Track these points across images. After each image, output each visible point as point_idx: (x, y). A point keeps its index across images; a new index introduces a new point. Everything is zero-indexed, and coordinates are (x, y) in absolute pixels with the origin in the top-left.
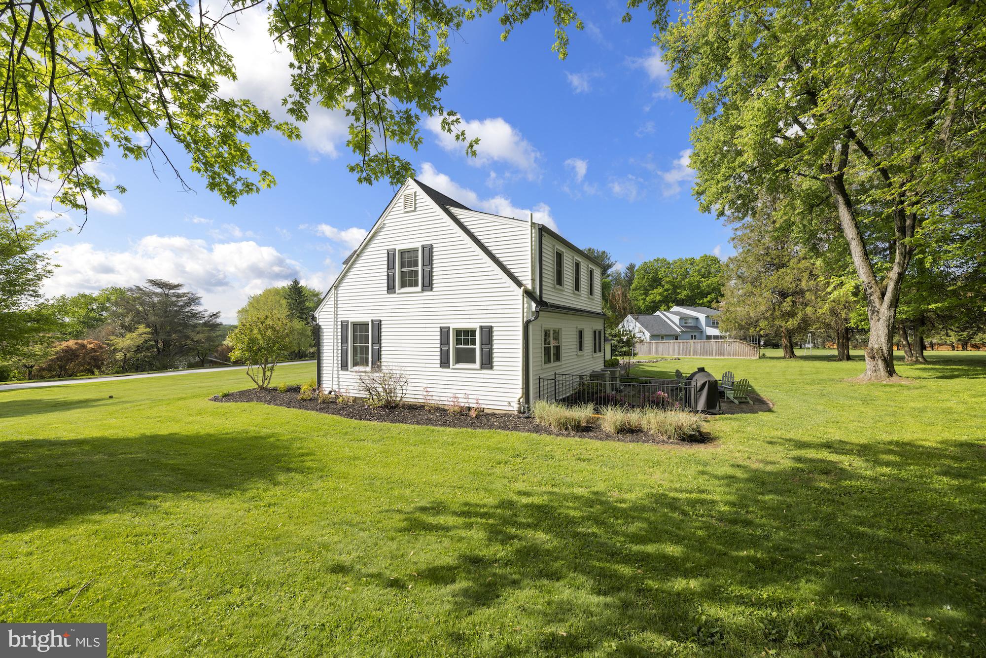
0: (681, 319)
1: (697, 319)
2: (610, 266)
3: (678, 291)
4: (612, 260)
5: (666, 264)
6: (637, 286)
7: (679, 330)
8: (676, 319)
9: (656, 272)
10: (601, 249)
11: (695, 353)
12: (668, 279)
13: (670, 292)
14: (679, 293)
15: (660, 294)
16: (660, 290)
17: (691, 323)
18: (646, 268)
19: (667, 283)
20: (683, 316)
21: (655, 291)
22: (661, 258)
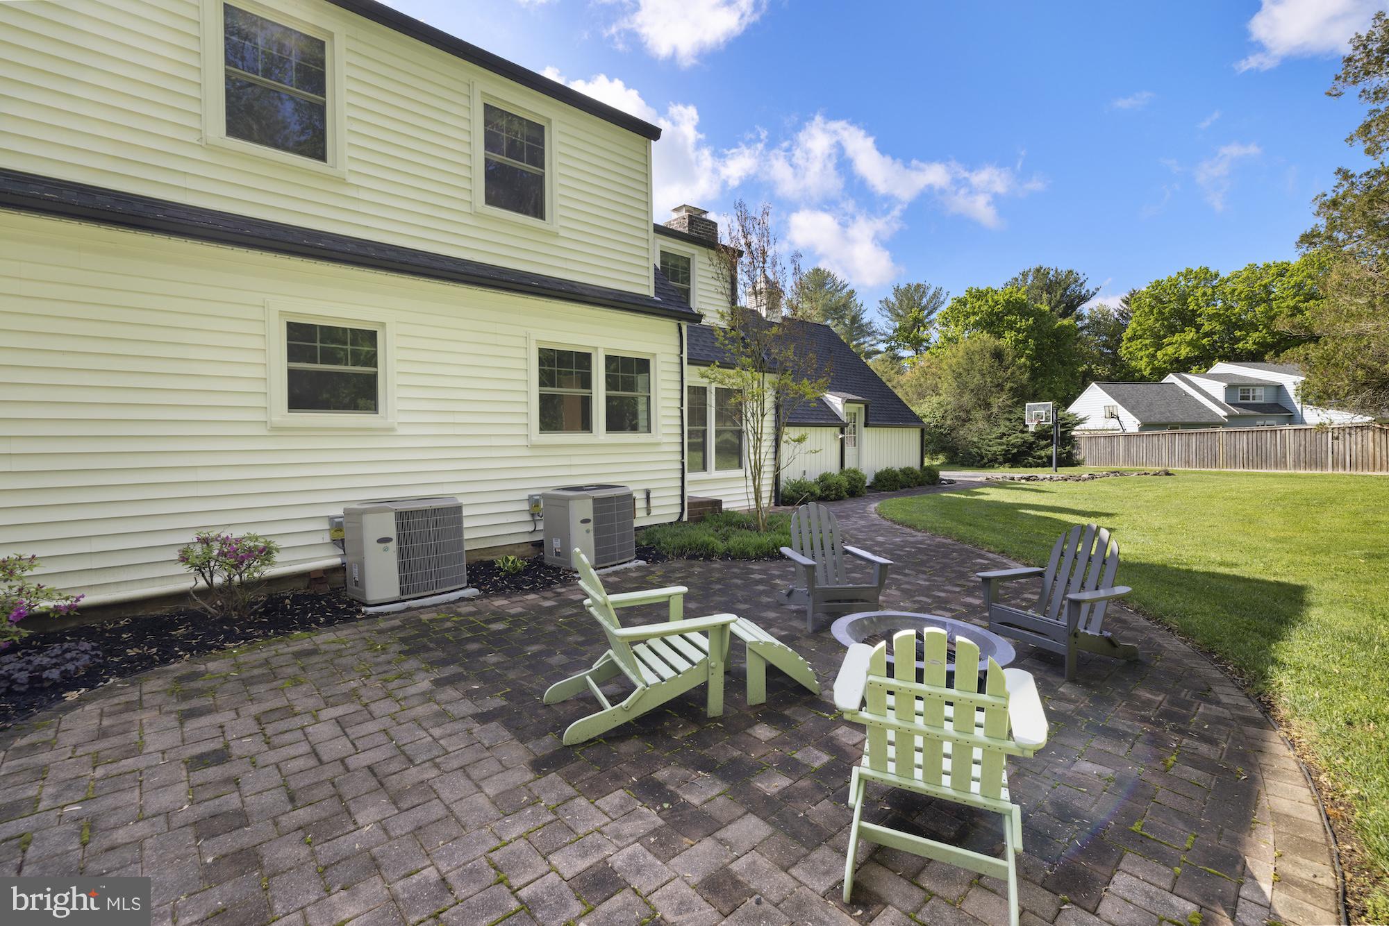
0: (1230, 389)
1: (1280, 388)
2: (1084, 299)
3: (1237, 333)
4: (1089, 286)
5: (1207, 276)
6: (1135, 331)
7: (1222, 413)
8: (1218, 390)
9: (1183, 298)
10: (1063, 268)
11: (1233, 460)
12: (1211, 310)
13: (1216, 337)
14: (1238, 340)
15: (1190, 343)
16: (1191, 334)
17: (1261, 397)
18: (1158, 295)
19: (1211, 318)
20: (1236, 382)
21: (1177, 337)
22: (1196, 268)
